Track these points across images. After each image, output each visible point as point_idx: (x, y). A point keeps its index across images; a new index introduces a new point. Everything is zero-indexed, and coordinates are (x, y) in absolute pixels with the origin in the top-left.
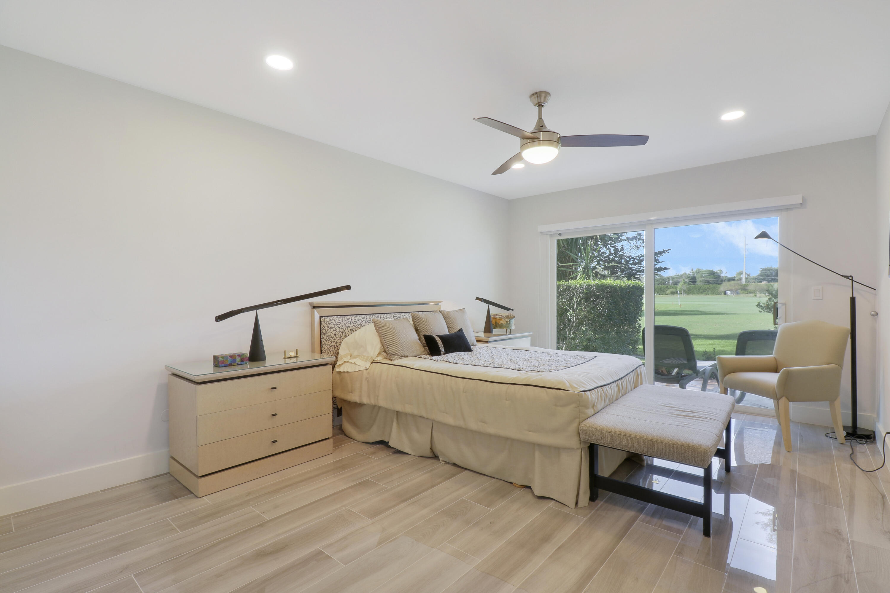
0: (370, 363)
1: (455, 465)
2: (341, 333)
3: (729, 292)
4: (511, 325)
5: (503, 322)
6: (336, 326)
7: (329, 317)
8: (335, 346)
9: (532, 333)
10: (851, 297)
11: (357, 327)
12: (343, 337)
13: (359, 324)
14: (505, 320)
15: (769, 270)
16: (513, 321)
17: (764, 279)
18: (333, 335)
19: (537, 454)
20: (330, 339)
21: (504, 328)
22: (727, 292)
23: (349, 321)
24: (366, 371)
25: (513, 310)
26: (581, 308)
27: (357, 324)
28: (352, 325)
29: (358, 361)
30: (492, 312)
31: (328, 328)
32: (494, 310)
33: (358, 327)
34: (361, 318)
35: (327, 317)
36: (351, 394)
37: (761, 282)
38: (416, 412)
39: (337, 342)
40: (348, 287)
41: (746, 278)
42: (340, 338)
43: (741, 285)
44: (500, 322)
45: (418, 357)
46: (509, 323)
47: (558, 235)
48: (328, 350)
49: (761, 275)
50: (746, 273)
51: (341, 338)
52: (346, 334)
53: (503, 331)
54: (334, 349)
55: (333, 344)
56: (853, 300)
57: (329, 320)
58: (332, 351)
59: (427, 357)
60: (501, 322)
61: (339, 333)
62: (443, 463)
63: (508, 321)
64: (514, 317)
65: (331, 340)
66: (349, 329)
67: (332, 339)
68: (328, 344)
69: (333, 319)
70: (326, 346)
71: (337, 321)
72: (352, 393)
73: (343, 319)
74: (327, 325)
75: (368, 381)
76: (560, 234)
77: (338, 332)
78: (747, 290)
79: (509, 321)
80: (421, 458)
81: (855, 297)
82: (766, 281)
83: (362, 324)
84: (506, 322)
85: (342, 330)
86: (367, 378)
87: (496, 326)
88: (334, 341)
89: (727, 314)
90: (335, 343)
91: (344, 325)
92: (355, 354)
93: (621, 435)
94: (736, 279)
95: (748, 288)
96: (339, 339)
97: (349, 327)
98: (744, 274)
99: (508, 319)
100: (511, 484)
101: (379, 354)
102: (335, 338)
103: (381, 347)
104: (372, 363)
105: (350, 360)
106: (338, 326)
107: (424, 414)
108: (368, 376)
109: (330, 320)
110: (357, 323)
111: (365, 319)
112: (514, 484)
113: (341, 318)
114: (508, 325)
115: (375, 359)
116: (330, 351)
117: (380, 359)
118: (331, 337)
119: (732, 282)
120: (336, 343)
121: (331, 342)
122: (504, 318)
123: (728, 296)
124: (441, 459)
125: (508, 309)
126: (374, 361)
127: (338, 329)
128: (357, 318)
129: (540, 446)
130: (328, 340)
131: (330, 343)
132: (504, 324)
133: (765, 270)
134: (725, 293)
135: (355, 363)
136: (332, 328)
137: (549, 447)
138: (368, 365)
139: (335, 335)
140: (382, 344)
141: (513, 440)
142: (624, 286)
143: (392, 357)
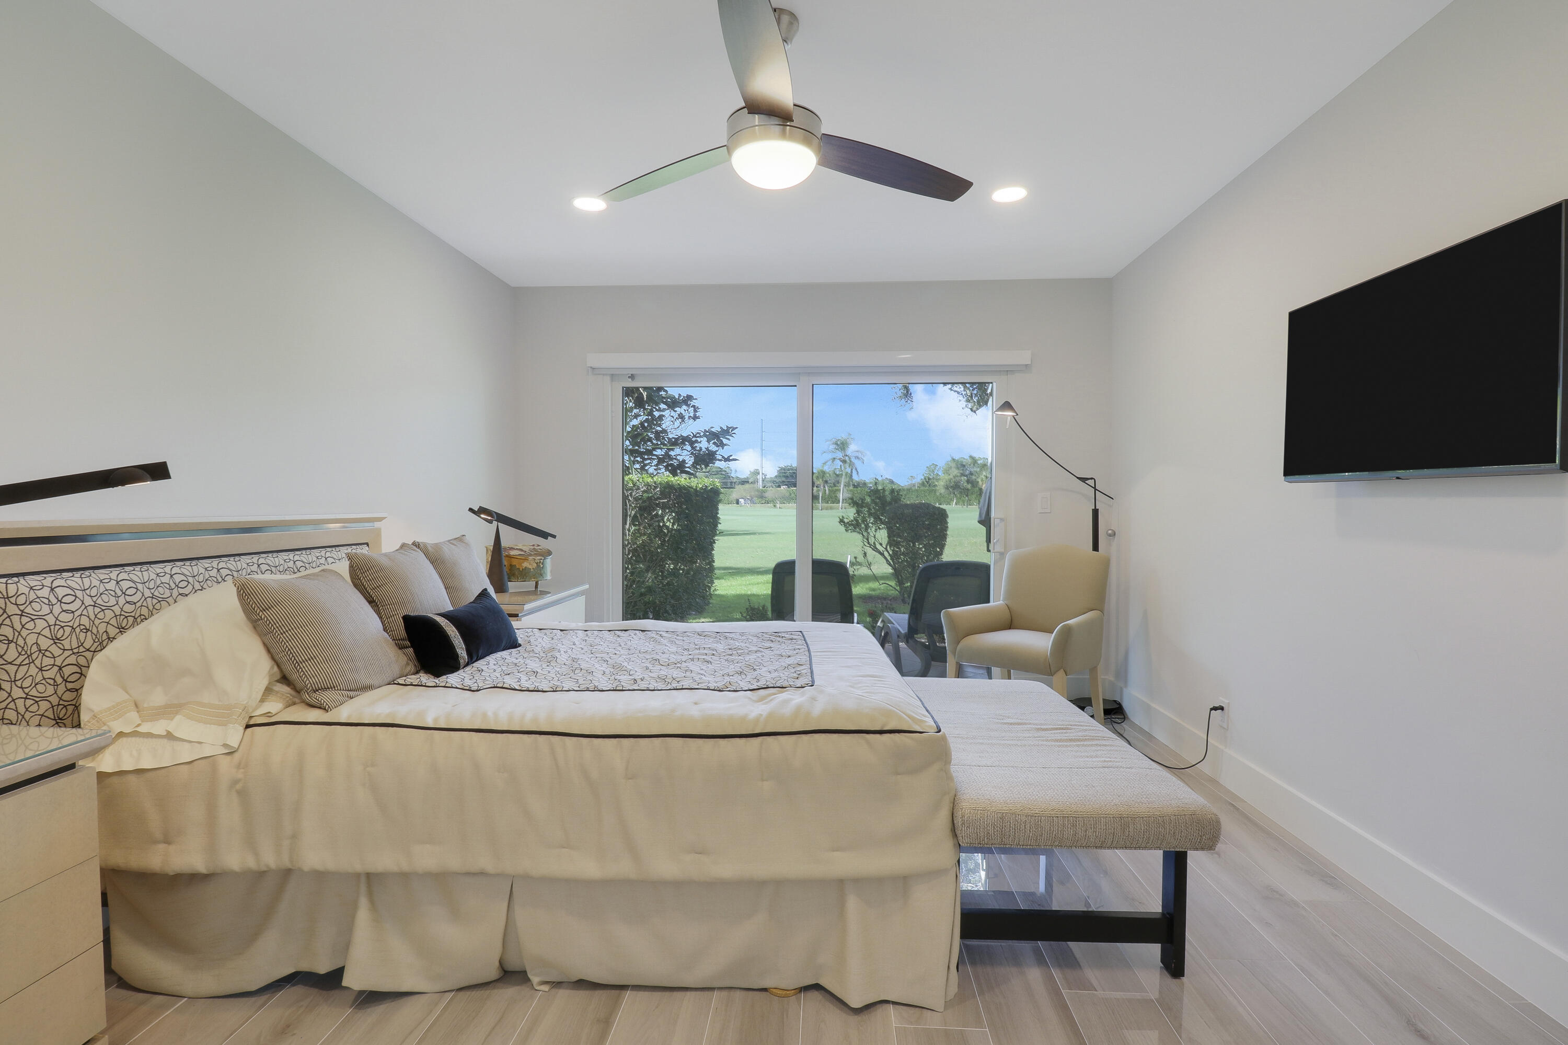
0: (242, 729)
1: (582, 984)
2: (78, 630)
3: (742, 501)
4: (545, 571)
5: (529, 565)
6: (57, 609)
7: (26, 577)
8: (55, 681)
9: (587, 586)
10: (1093, 509)
11: (138, 604)
12: (87, 645)
13: (147, 593)
14: (535, 559)
15: (789, 470)
16: (548, 561)
17: (783, 483)
18: (45, 643)
19: (853, 904)
20: (34, 656)
21: (531, 578)
22: (740, 500)
23: (108, 586)
24: (228, 757)
25: (554, 537)
26: (637, 528)
27: (139, 595)
28: (122, 601)
29: (181, 726)
30: (504, 543)
31: (25, 620)
32: (509, 536)
33: (145, 604)
34: (153, 576)
35: (16, 579)
36: (162, 846)
37: (779, 486)
38: (454, 863)
39: (63, 665)
40: (158, 471)
41: (763, 481)
42: (75, 651)
43: (758, 490)
44: (522, 566)
45: (399, 684)
46: (542, 566)
47: (629, 377)
48: (26, 698)
49: (780, 476)
50: (763, 474)
51: (82, 649)
52: (101, 632)
53: (529, 585)
54: (51, 690)
55: (47, 674)
56: (1095, 513)
57: (26, 590)
58: (44, 699)
59: (425, 678)
60: (525, 564)
61: (71, 634)
62: (546, 988)
63: (540, 562)
64: (549, 553)
65: (38, 662)
66: (109, 614)
67: (44, 655)
68: (24, 678)
69: (43, 586)
70: (19, 683)
71: (61, 592)
72: (167, 841)
73: (87, 581)
74: (22, 608)
75: (243, 794)
76: (632, 377)
77: (68, 630)
78: (765, 497)
79: (542, 561)
80: (461, 994)
81: (1098, 509)
82: (786, 485)
83: (156, 593)
84: (537, 564)
85: (85, 621)
86: (236, 782)
87: (514, 575)
88: (51, 661)
89: (759, 534)
90: (56, 669)
91: (88, 601)
92: (158, 698)
93: (1057, 817)
94: (750, 481)
95: (766, 495)
96: (74, 653)
97: (109, 608)
98: (761, 474)
99: (539, 558)
100: (764, 994)
101: (268, 690)
102: (56, 650)
103: (272, 668)
104: (248, 726)
105: (139, 725)
106: (65, 607)
107: (485, 862)
108: (240, 776)
109: (31, 588)
110: (139, 593)
111: (166, 579)
112: (774, 990)
113: (75, 581)
114: (539, 572)
115: (255, 709)
116: (37, 702)
117: (274, 707)
118: (40, 651)
119: (747, 486)
120: (60, 668)
121: (41, 670)
122: (531, 555)
123: (741, 506)
124: (535, 980)
125: (544, 535)
126: (251, 717)
127: (65, 617)
128: (137, 574)
129: (860, 883)
130: (27, 661)
131: (33, 670)
132: (532, 570)
133: (784, 469)
134: (738, 502)
135: (169, 736)
136: (41, 617)
137: (878, 881)
138: (234, 735)
139: (56, 640)
140: (273, 658)
141: (780, 884)
142: (701, 489)
143: (325, 697)
